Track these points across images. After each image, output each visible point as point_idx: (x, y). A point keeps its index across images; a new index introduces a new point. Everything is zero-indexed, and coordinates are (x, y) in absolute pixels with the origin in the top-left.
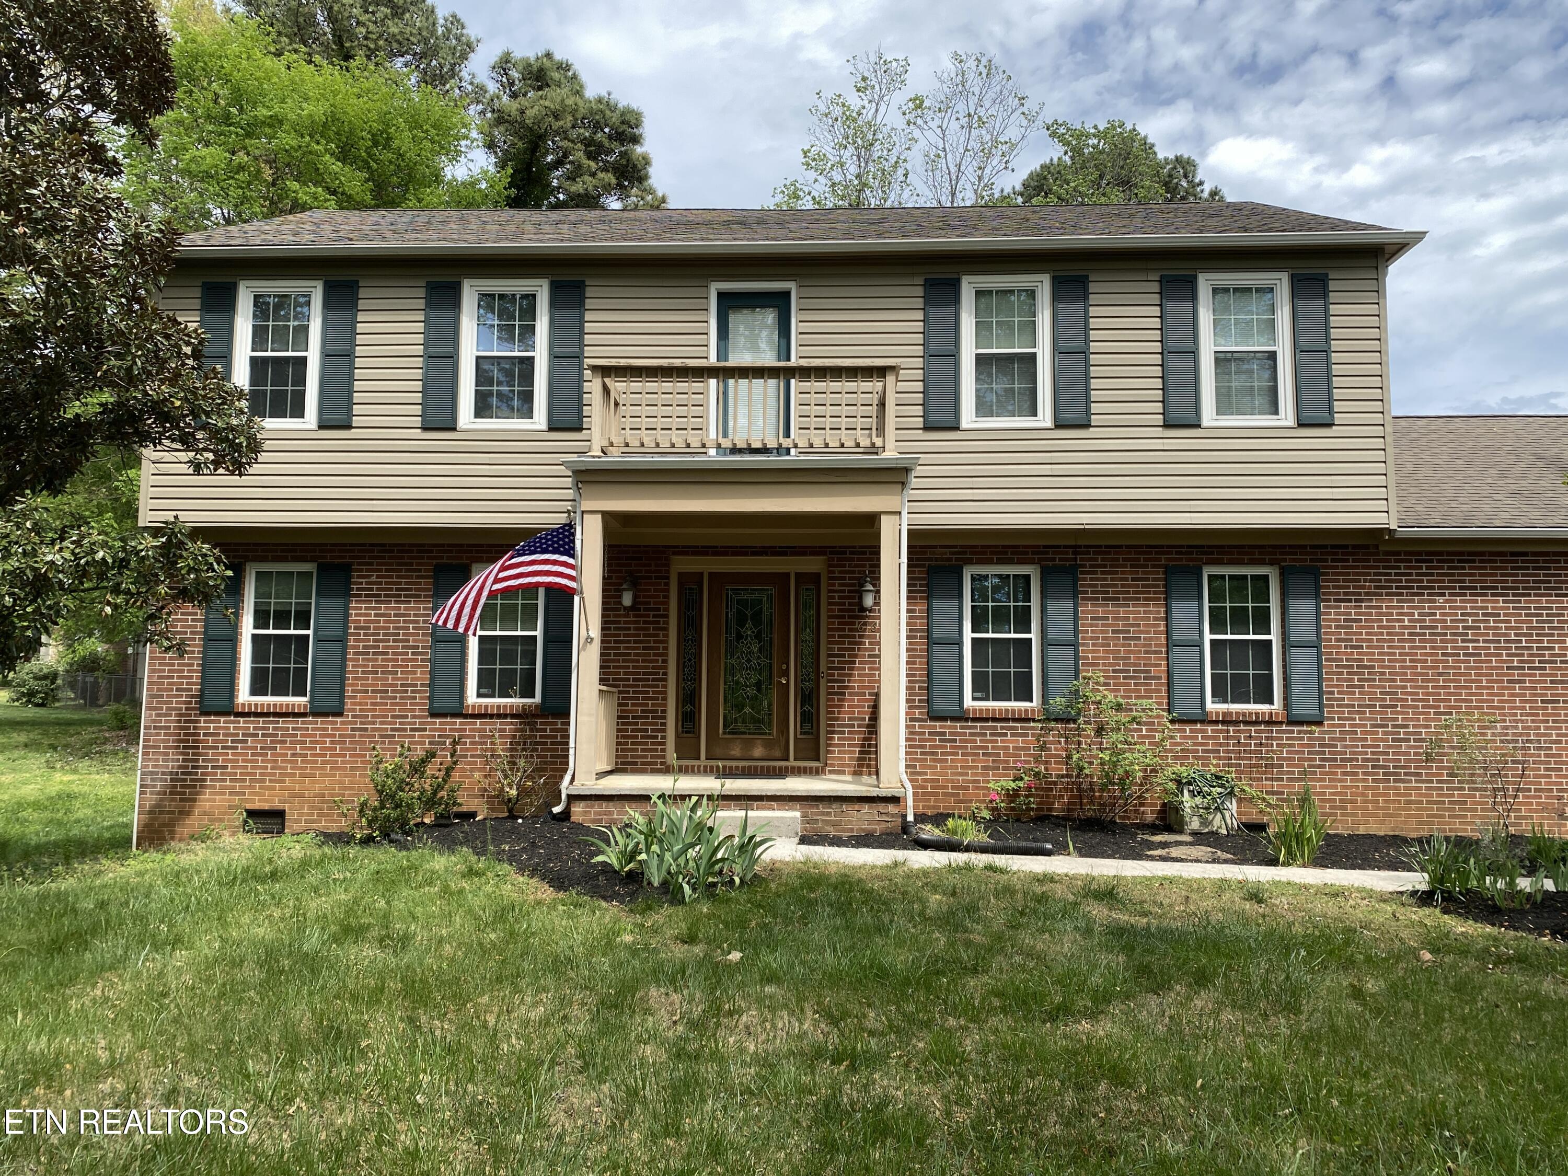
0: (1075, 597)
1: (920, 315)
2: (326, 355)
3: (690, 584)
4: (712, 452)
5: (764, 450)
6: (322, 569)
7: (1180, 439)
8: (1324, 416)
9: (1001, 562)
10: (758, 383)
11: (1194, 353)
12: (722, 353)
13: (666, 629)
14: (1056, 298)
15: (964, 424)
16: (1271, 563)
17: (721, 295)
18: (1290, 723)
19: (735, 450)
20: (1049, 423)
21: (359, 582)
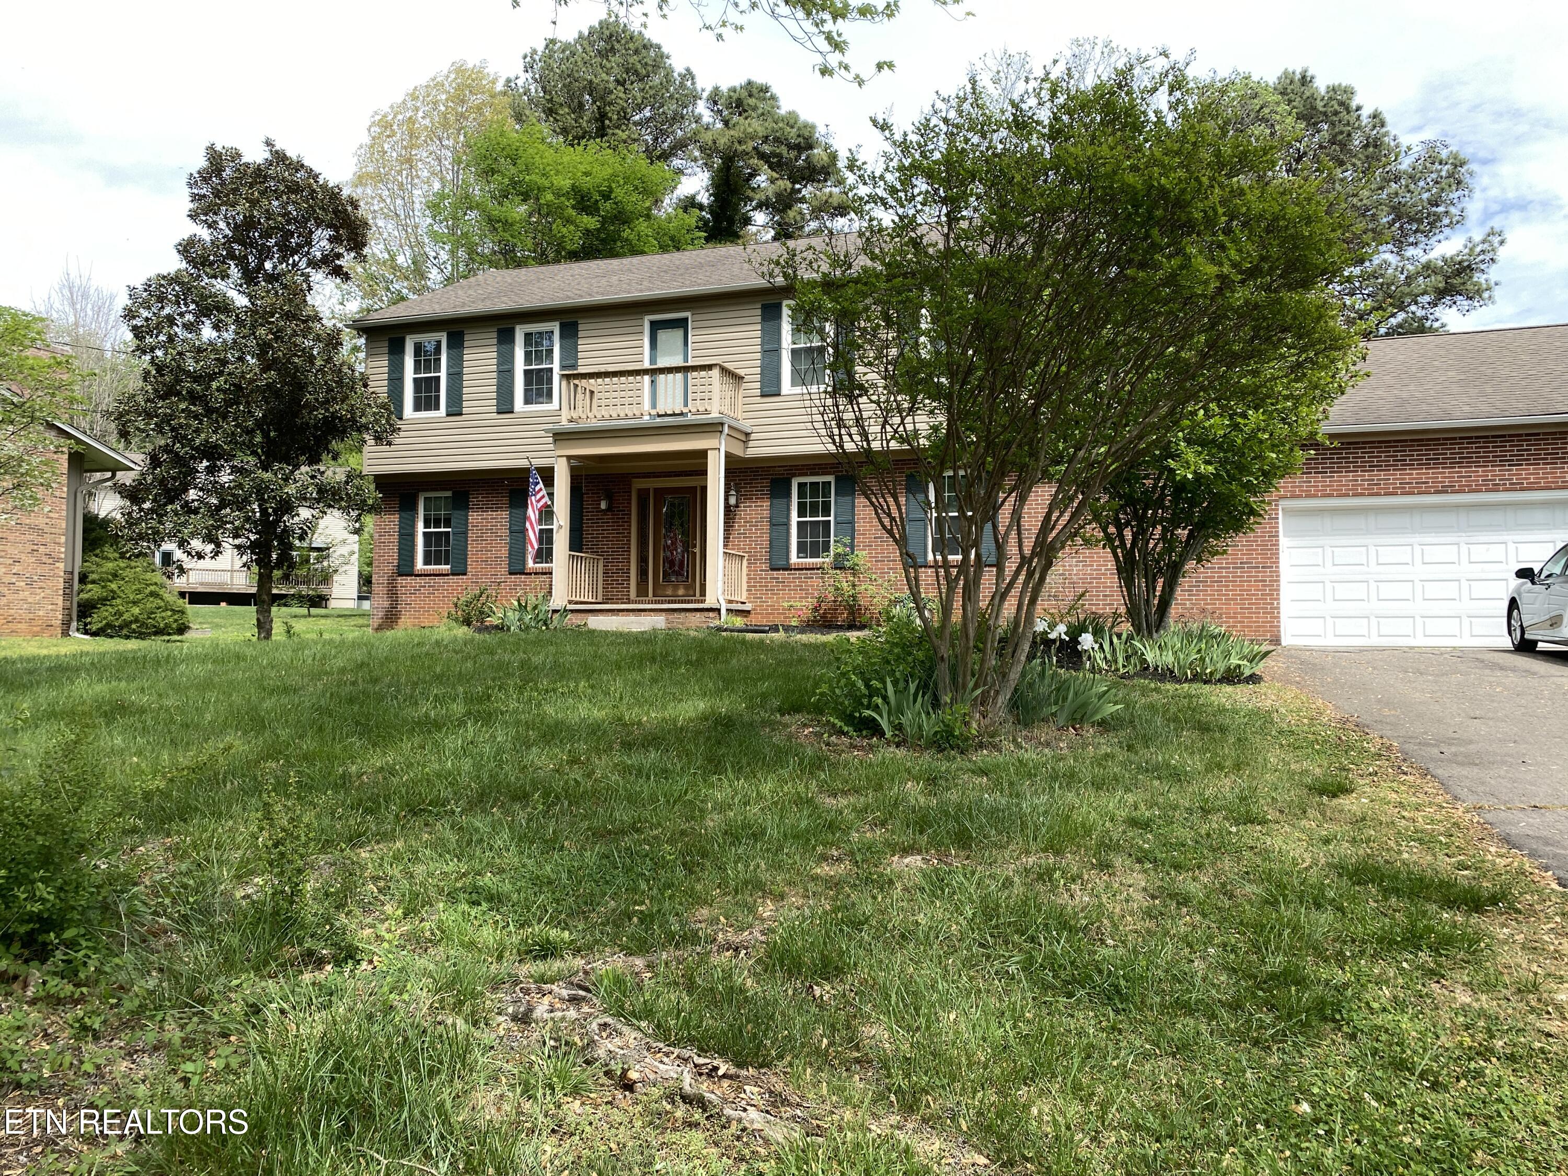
0: (853, 494)
1: (759, 327)
2: (449, 374)
3: (643, 496)
4: (647, 418)
5: (674, 415)
6: (455, 494)
9: (813, 474)
10: (670, 376)
12: (653, 360)
13: (629, 522)
15: (784, 392)
17: (653, 323)
19: (659, 416)
20: (831, 388)
21: (473, 501)
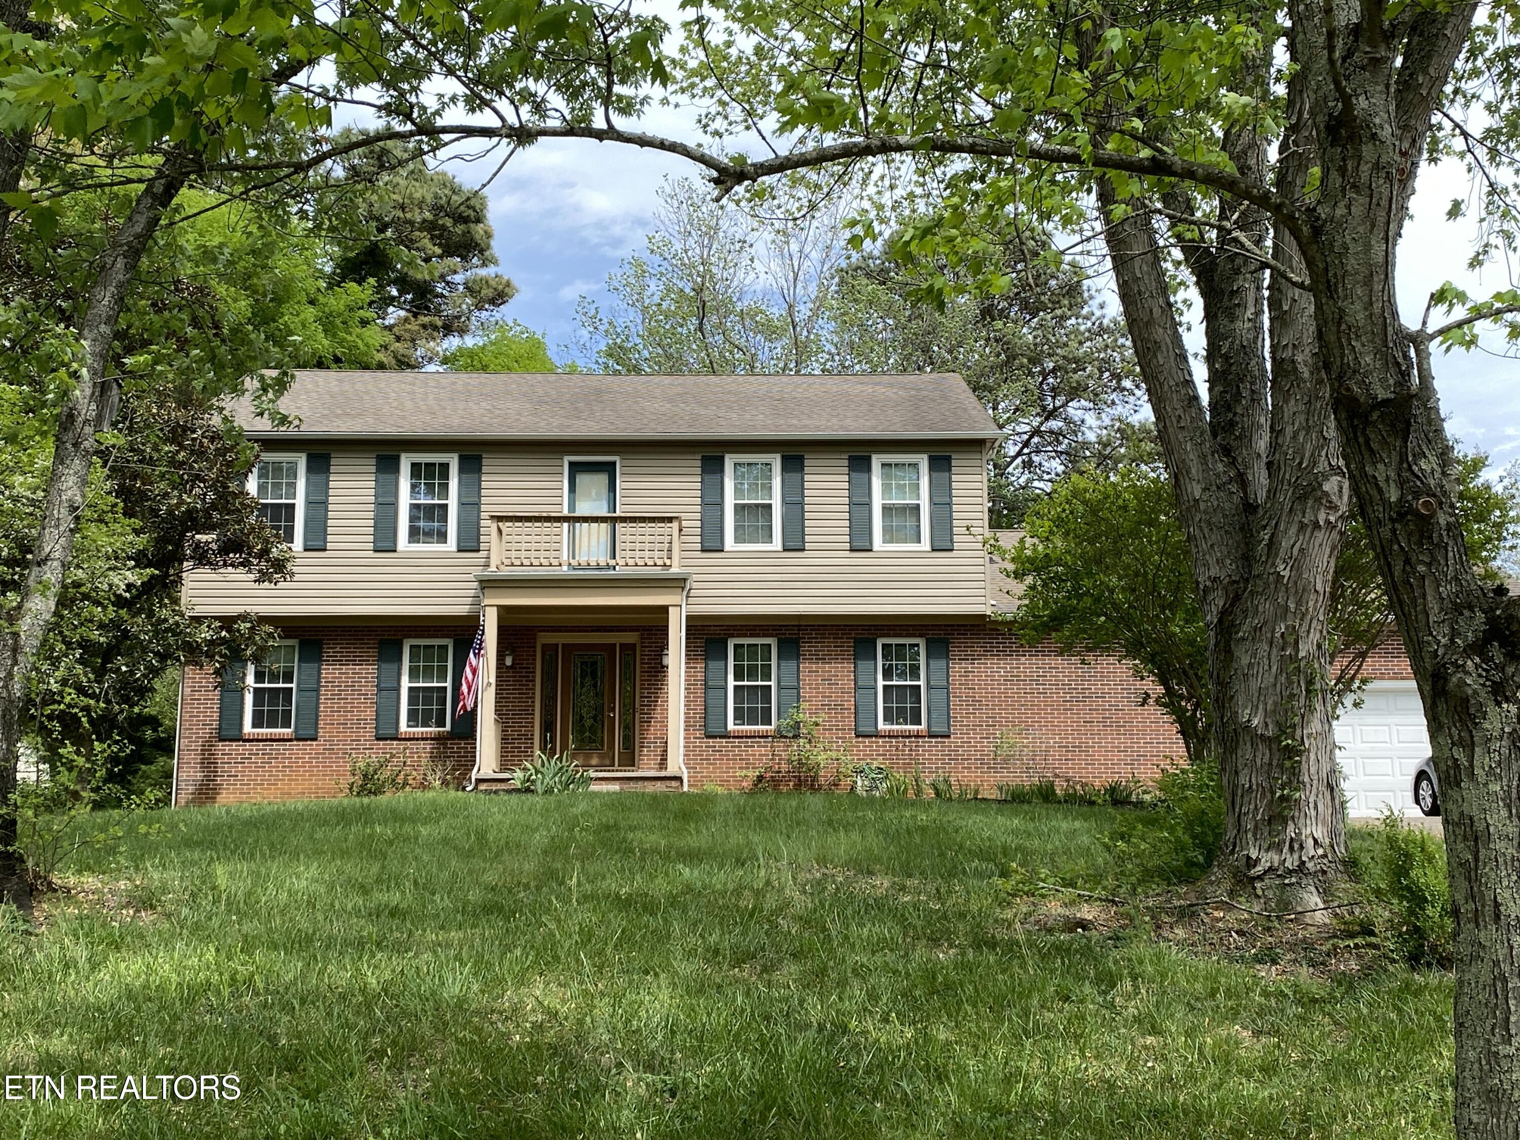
0: (798, 659)
1: (698, 479)
2: (308, 503)
3: (550, 650)
4: (565, 568)
5: (598, 567)
6: (301, 644)
7: (859, 558)
8: (947, 545)
9: (752, 636)
11: (869, 505)
13: (534, 681)
14: (784, 469)
15: (727, 548)
16: (921, 636)
17: (571, 464)
18: (930, 736)
19: (579, 568)
20: (780, 548)
21: (328, 652)
